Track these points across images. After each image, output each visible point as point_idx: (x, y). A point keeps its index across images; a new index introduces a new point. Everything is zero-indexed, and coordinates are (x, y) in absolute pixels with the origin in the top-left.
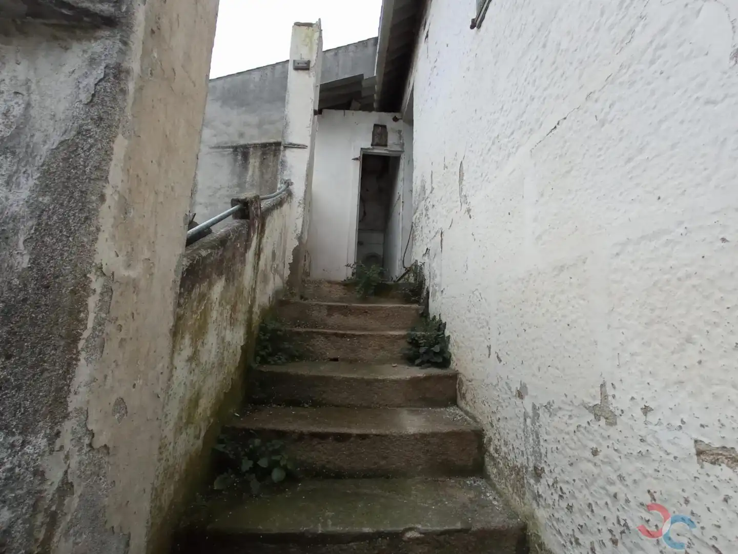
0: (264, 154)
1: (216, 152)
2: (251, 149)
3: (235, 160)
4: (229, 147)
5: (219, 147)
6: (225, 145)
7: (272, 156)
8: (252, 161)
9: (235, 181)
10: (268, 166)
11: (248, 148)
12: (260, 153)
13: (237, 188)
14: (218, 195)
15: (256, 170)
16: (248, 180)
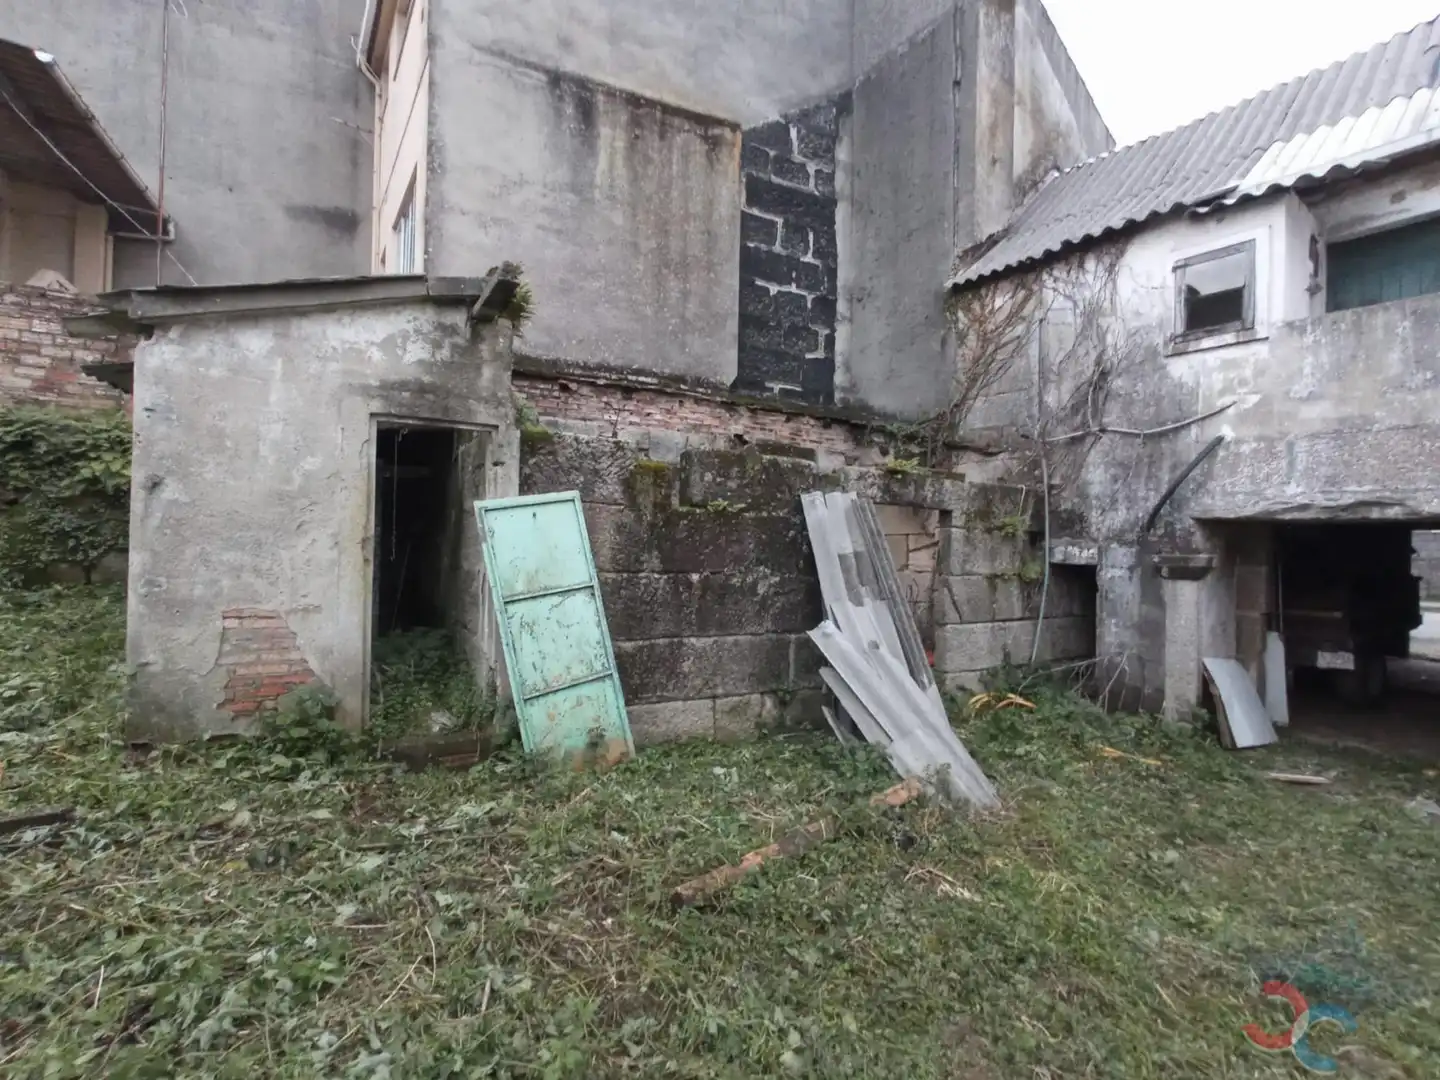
0: (635, 122)
1: (496, 66)
2: (601, 98)
3: (559, 113)
4: (536, 68)
5: (502, 54)
6: (519, 56)
7: (656, 138)
8: (604, 131)
9: (563, 174)
10: (648, 160)
11: (590, 90)
12: (624, 118)
13: (571, 196)
14: (516, 199)
15: (619, 161)
16: (598, 180)
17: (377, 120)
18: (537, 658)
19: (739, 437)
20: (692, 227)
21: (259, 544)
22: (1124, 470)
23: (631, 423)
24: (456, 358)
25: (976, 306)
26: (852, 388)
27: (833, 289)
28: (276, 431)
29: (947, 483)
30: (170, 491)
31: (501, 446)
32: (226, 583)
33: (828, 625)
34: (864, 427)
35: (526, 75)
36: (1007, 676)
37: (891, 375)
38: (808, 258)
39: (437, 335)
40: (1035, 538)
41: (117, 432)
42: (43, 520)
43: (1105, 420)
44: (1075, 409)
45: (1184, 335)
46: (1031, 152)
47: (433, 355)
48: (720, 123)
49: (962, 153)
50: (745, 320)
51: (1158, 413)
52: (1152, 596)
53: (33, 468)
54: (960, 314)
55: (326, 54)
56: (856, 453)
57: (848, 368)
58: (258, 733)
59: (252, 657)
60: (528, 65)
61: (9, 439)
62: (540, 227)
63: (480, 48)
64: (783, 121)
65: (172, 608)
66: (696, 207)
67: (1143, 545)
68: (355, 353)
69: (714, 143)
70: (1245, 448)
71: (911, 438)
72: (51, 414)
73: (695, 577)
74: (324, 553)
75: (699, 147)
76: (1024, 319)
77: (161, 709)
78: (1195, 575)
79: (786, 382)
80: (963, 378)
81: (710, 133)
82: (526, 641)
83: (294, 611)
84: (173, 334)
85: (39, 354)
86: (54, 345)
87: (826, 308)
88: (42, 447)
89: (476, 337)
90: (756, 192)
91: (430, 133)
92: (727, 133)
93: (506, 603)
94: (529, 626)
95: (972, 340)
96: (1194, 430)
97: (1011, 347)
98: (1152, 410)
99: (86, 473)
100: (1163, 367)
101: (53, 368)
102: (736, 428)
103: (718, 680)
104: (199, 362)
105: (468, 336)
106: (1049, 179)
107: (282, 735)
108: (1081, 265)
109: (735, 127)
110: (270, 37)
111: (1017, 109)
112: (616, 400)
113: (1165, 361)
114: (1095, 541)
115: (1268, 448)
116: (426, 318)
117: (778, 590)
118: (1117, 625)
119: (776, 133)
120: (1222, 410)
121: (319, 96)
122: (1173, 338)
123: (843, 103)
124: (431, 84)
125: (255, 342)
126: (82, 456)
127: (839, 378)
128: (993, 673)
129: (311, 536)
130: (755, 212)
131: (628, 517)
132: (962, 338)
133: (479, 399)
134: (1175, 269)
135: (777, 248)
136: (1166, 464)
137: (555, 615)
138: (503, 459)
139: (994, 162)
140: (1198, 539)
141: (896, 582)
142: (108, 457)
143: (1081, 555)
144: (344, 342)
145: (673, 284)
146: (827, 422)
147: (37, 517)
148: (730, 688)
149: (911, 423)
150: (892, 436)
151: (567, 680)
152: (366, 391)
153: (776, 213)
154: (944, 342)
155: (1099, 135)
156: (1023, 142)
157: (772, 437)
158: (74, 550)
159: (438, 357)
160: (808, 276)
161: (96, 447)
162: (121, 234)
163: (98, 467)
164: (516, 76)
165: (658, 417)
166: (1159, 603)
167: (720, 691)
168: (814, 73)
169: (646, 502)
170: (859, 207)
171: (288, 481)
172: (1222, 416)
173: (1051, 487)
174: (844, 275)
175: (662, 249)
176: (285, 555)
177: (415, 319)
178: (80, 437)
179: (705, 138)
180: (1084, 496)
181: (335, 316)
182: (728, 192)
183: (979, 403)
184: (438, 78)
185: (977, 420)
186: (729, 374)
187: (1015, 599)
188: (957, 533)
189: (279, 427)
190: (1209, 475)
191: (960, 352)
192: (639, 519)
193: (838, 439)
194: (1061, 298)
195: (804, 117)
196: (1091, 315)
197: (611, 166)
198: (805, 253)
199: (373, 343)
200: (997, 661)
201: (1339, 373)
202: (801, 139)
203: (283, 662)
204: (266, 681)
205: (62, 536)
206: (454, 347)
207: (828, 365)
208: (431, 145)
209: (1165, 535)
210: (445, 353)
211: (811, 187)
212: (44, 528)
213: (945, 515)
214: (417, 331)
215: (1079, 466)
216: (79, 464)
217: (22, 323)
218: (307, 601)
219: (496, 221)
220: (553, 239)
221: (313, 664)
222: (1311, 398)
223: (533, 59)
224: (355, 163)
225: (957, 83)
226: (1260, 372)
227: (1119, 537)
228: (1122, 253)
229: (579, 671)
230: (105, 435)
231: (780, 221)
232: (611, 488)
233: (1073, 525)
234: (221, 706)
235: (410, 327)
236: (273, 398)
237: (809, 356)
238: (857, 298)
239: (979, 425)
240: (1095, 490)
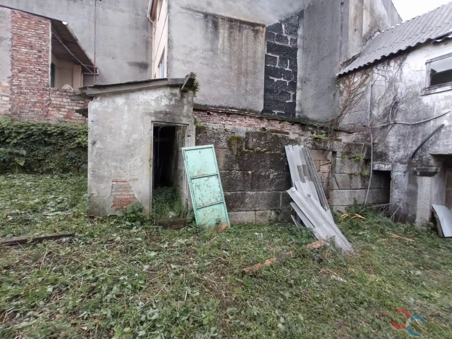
0: (231, 27)
1: (188, 13)
2: (220, 20)
3: (207, 26)
4: (200, 12)
5: (189, 9)
6: (195, 9)
7: (238, 32)
8: (221, 31)
9: (208, 46)
10: (235, 39)
11: (217, 18)
12: (227, 26)
13: (211, 53)
14: (194, 55)
15: (226, 41)
16: (219, 47)
17: (153, 34)
18: (200, 197)
19: (264, 128)
20: (249, 61)
21: (121, 160)
22: (403, 137)
23: (229, 124)
24: (177, 104)
25: (347, 82)
26: (302, 112)
27: (296, 79)
28: (125, 127)
29: (335, 142)
30: (98, 145)
31: (190, 130)
32: (113, 171)
33: (293, 189)
34: (306, 125)
35: (196, 15)
36: (355, 208)
37: (315, 107)
38: (288, 69)
39: (171, 97)
40: (367, 161)
41: (85, 130)
42: (67, 154)
43: (396, 120)
44: (385, 116)
45: (429, 88)
46: (369, 26)
47: (170, 103)
48: (258, 25)
49: (343, 27)
50: (266, 90)
51: (418, 116)
52: (413, 182)
53: (64, 140)
54: (341, 85)
55: (138, 15)
56: (303, 133)
57: (300, 105)
58: (122, 215)
59: (120, 193)
60: (198, 12)
61: (58, 132)
62: (201, 63)
63: (182, 8)
64: (280, 22)
65: (99, 179)
66: (250, 54)
67: (410, 164)
68: (147, 103)
69: (256, 32)
71: (322, 128)
72: (68, 125)
73: (250, 172)
74: (139, 163)
75: (251, 34)
76: (365, 85)
77: (97, 207)
78: (431, 175)
79: (279, 110)
80: (341, 107)
81: (255, 29)
82: (197, 191)
83: (130, 180)
84: (98, 99)
85: (65, 108)
86: (69, 105)
87: (293, 85)
88: (66, 134)
89: (182, 97)
90: (270, 47)
91: (168, 36)
92: (261, 28)
93: (191, 179)
94: (198, 186)
95: (345, 93)
96: (432, 122)
97: (360, 96)
98: (415, 115)
99: (77, 141)
100: (420, 100)
101: (68, 112)
102: (263, 126)
103: (257, 205)
104: (105, 107)
105: (180, 96)
106: (376, 35)
107: (128, 216)
108: (388, 64)
109: (263, 26)
110: (123, 12)
111: (364, 11)
112: (224, 117)
113: (421, 97)
114: (391, 162)
116: (168, 91)
117: (277, 177)
118: (398, 192)
119: (277, 27)
120: (444, 115)
121: (137, 28)
122: (425, 89)
123: (301, 15)
124: (169, 20)
125: (120, 101)
126: (76, 136)
127: (297, 109)
128: (350, 207)
129: (135, 158)
130: (270, 54)
131: (229, 153)
132: (341, 93)
133: (183, 116)
134: (426, 63)
135: (277, 66)
136: (420, 135)
137: (206, 183)
138: (191, 134)
139: (355, 30)
140: (432, 162)
141: (317, 175)
142: (83, 136)
143: (385, 167)
144: (144, 100)
145: (243, 79)
146: (293, 123)
147: (65, 153)
148: (260, 208)
149: (322, 123)
150: (315, 127)
151: (210, 204)
152: (150, 114)
153: (277, 54)
154: (334, 95)
155: (396, 17)
156: (366, 22)
157: (274, 128)
158: (75, 163)
159: (171, 103)
160: (288, 75)
161: (79, 134)
162: (85, 73)
163: (80, 140)
164: (194, 15)
165: (238, 122)
166: (416, 185)
167: (257, 209)
168: (291, 5)
169: (234, 148)
170: (305, 50)
171: (129, 141)
172: (443, 117)
173: (374, 144)
174: (300, 73)
175: (240, 68)
176: (128, 164)
177: (164, 92)
178: (76, 131)
179: (253, 30)
180: (386, 146)
181: (142, 92)
182: (261, 48)
183: (347, 116)
184: (171, 19)
185: (346, 121)
186: (261, 108)
187: (359, 182)
188: (338, 159)
189: (127, 125)
190: (437, 139)
191: (340, 98)
192: (232, 154)
193: (296, 128)
194: (380, 77)
195: (287, 20)
196: (392, 82)
197: (223, 41)
198: (286, 67)
199: (152, 100)
200: (352, 203)
202: (286, 28)
203: (128, 195)
204: (124, 200)
205: (72, 159)
206: (176, 100)
207: (294, 105)
208: (169, 40)
209: (419, 160)
210: (173, 102)
211: (289, 45)
212: (67, 157)
213: (334, 153)
214: (165, 96)
215: (385, 136)
216: (76, 138)
217: (60, 99)
218: (134, 177)
219: (188, 62)
220: (205, 67)
221: (136, 196)
223: (199, 10)
224: (147, 48)
225: (342, 4)
227: (400, 161)
228: (405, 59)
229: (213, 201)
230: (82, 130)
231: (278, 57)
232: (224, 144)
233: (382, 157)
234: (112, 207)
235: (163, 95)
236: (125, 117)
237: (287, 102)
238: (304, 82)
239: (346, 123)
240: (391, 144)
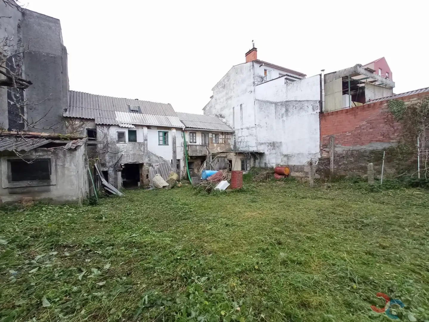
22: (111, 157)
25: (71, 122)
43: (108, 150)
44: (103, 148)
50: (9, 112)
51: (115, 150)
52: (116, 174)
64: (12, 56)
67: (115, 168)
70: (125, 156)
76: (82, 127)
78: (121, 171)
87: (22, 109)
95: (70, 128)
96: (120, 153)
97: (80, 132)
100: (116, 144)
108: (104, 127)
114: (107, 167)
115: (127, 156)
118: (111, 178)
119: (11, 59)
120: (123, 151)
122: (117, 141)
127: (26, 128)
132: (67, 127)
134: (116, 131)
136: (117, 157)
143: (105, 169)
154: (62, 127)
166: (117, 175)
180: (105, 160)
186: (7, 127)
190: (122, 159)
195: (15, 55)
198: (17, 94)
201: (133, 148)
202: (15, 62)
207: (23, 125)
209: (117, 166)
215: (104, 156)
222: (131, 151)
226: (126, 147)
227: (111, 166)
228: (109, 128)
233: (104, 165)
237: (20, 122)
238: (29, 108)
240: (107, 160)
